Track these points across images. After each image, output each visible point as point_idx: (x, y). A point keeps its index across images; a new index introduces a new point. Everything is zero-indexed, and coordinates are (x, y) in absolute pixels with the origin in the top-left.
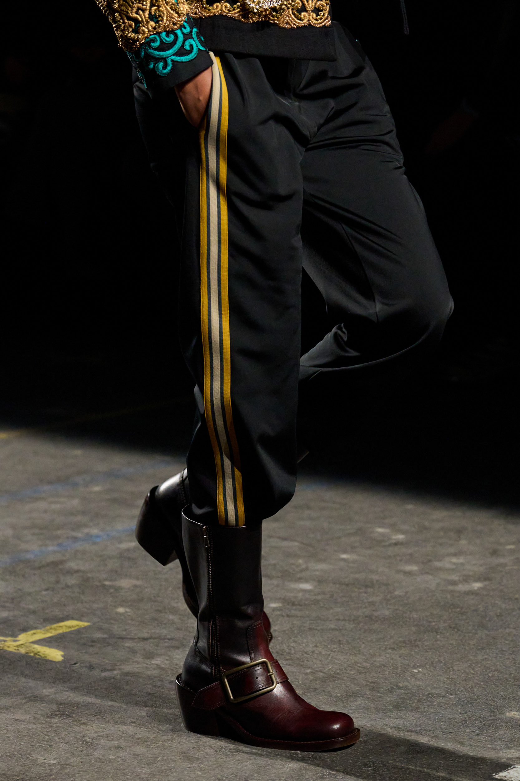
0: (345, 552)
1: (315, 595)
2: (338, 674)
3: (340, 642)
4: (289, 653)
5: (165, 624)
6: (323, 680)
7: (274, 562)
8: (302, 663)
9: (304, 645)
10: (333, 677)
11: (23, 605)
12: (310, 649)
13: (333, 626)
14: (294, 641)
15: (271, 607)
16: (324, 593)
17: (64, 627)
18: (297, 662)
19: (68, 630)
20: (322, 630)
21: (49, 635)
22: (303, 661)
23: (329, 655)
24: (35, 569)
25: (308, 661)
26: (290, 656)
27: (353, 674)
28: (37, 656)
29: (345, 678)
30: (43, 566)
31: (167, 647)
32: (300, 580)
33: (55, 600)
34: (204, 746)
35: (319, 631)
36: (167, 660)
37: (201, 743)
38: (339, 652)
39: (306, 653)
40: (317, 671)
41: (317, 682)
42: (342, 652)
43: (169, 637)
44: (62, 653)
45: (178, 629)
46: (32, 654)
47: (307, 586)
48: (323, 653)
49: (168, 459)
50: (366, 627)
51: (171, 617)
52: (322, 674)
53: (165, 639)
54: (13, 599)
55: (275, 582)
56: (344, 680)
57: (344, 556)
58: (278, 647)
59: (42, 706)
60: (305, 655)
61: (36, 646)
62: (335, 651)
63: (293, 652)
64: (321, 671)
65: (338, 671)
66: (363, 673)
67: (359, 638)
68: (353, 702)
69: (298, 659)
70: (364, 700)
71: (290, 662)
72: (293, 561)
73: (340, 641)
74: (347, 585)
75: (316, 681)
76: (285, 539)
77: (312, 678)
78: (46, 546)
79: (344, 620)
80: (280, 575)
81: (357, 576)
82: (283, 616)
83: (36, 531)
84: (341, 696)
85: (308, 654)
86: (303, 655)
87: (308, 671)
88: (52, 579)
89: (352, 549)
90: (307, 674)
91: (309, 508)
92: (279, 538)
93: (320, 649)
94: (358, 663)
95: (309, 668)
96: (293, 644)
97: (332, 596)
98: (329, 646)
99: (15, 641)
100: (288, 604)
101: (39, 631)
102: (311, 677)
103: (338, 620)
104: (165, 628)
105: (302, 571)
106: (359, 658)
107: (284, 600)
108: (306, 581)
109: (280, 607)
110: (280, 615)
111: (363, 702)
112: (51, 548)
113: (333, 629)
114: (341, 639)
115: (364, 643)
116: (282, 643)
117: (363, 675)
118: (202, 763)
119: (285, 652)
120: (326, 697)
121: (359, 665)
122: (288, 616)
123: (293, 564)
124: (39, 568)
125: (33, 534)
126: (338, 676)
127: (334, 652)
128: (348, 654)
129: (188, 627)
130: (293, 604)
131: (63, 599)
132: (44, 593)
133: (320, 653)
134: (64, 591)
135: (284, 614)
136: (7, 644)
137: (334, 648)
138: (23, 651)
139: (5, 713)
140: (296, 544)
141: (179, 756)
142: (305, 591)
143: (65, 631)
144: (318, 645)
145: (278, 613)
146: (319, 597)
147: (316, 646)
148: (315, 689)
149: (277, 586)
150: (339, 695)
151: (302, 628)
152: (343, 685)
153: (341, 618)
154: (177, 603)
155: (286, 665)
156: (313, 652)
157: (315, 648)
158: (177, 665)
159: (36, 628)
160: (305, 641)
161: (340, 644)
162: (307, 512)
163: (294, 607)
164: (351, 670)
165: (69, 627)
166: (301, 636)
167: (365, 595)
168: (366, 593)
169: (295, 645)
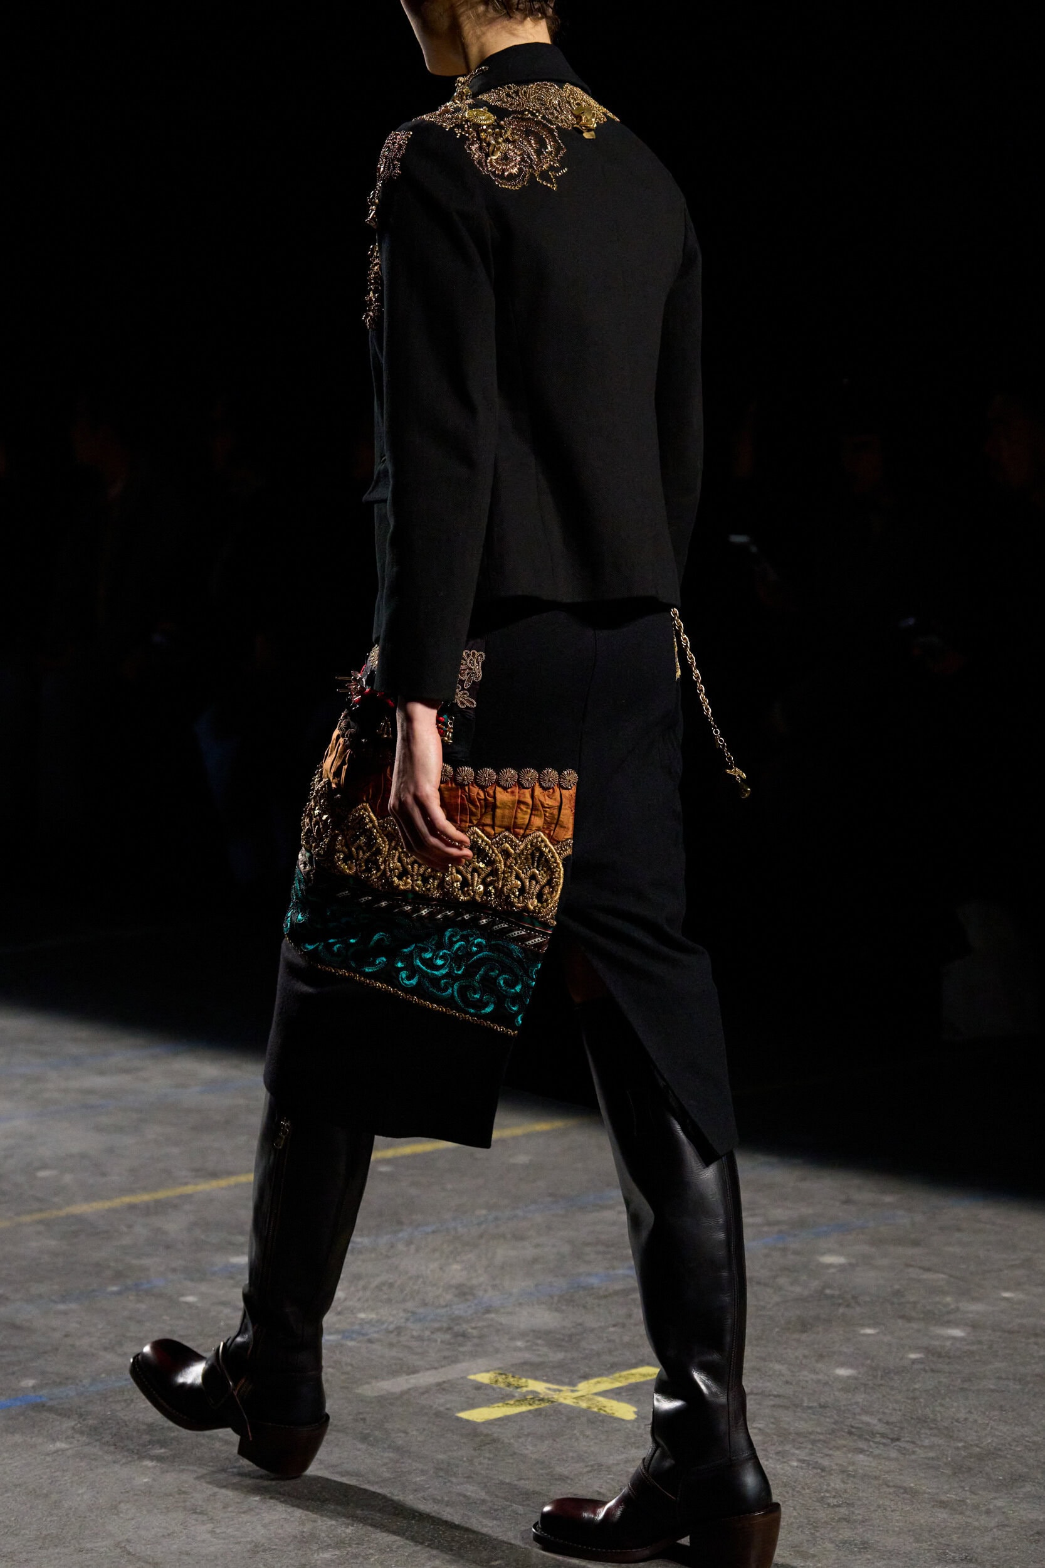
0: (1007, 1289)
1: (968, 1344)
2: (1000, 1450)
3: (1001, 1408)
4: (935, 1420)
5: (769, 1376)
6: (980, 1458)
7: (912, 1299)
8: (951, 1434)
9: (954, 1410)
10: (993, 1454)
11: (584, 1344)
12: (962, 1415)
13: (992, 1387)
14: (942, 1405)
15: (911, 1359)
16: (980, 1342)
17: (637, 1376)
18: (946, 1432)
19: (642, 1379)
20: (978, 1390)
21: (617, 1385)
22: (953, 1431)
23: (988, 1424)
24: (599, 1298)
25: (959, 1431)
26: (936, 1424)
27: (1020, 1451)
28: (602, 1412)
29: (1008, 1456)
30: (610, 1295)
31: (774, 1406)
32: (949, 1324)
33: (626, 1339)
34: (822, 1539)
35: (973, 1392)
36: (772, 1423)
37: (818, 1534)
38: (1000, 1420)
39: (957, 1421)
40: (971, 1445)
41: (972, 1460)
42: (1006, 1422)
43: (775, 1393)
44: (635, 1410)
45: (787, 1382)
46: (596, 1410)
47: (957, 1333)
48: (980, 1422)
49: (774, 1160)
50: (1037, 1390)
51: (777, 1367)
52: (978, 1449)
53: (770, 1395)
54: (570, 1336)
55: (915, 1325)
56: (1006, 1457)
57: (1007, 1295)
58: (920, 1412)
59: (609, 1479)
60: (956, 1423)
61: (601, 1399)
62: (996, 1419)
63: (939, 1419)
64: (977, 1446)
65: (1000, 1446)
66: (1033, 1450)
67: (1027, 1404)
68: (1021, 1487)
69: (947, 1428)
70: (1034, 1486)
71: (935, 1431)
72: (937, 1299)
73: (1001, 1406)
74: (1011, 1332)
75: (971, 1458)
76: (928, 1270)
77: (966, 1454)
78: (614, 1268)
79: (1008, 1379)
80: (922, 1316)
81: (1025, 1321)
82: (926, 1371)
83: (601, 1248)
84: (1005, 1479)
85: (959, 1422)
86: (952, 1423)
87: (960, 1445)
88: (623, 1311)
89: (1017, 1286)
90: (958, 1448)
91: (959, 1230)
92: (920, 1268)
93: (976, 1417)
94: (1027, 1437)
95: (961, 1441)
96: (938, 1409)
97: (990, 1347)
98: (987, 1413)
99: (573, 1391)
100: (933, 1355)
101: (605, 1379)
102: (963, 1453)
103: (999, 1378)
104: (769, 1381)
105: (949, 1313)
106: (1026, 1430)
107: (928, 1350)
108: (956, 1324)
109: (921, 1358)
110: (921, 1369)
111: (1033, 1488)
112: (620, 1272)
113: (992, 1391)
114: (1003, 1403)
115: (1033, 1410)
116: (926, 1406)
117: (1033, 1454)
118: (819, 1561)
119: (929, 1418)
120: (985, 1480)
121: (1027, 1439)
122: (932, 1371)
123: (938, 1303)
124: (605, 1297)
125: (598, 1253)
126: (999, 1453)
127: (994, 1421)
128: (1013, 1424)
129: (800, 1381)
130: (940, 1356)
131: (636, 1339)
132: (612, 1329)
133: (976, 1421)
134: (638, 1327)
135: (927, 1368)
136: (562, 1394)
137: (994, 1416)
138: (584, 1405)
139: (559, 1485)
140: (942, 1276)
141: (789, 1551)
142: (954, 1338)
143: (638, 1381)
144: (973, 1410)
145: (921, 1366)
146: (974, 1348)
147: (970, 1412)
148: (970, 1469)
149: (919, 1331)
150: (1001, 1478)
151: (951, 1388)
152: (1007, 1466)
153: (1004, 1376)
154: (785, 1348)
155: (931, 1435)
156: (966, 1419)
157: (968, 1416)
158: (785, 1429)
159: (601, 1375)
160: (955, 1404)
161: (1002, 1410)
162: (957, 1235)
163: (941, 1360)
164: (1017, 1446)
165: (644, 1375)
166: (950, 1398)
167: (1036, 1347)
168: (1036, 1344)
169: (942, 1410)
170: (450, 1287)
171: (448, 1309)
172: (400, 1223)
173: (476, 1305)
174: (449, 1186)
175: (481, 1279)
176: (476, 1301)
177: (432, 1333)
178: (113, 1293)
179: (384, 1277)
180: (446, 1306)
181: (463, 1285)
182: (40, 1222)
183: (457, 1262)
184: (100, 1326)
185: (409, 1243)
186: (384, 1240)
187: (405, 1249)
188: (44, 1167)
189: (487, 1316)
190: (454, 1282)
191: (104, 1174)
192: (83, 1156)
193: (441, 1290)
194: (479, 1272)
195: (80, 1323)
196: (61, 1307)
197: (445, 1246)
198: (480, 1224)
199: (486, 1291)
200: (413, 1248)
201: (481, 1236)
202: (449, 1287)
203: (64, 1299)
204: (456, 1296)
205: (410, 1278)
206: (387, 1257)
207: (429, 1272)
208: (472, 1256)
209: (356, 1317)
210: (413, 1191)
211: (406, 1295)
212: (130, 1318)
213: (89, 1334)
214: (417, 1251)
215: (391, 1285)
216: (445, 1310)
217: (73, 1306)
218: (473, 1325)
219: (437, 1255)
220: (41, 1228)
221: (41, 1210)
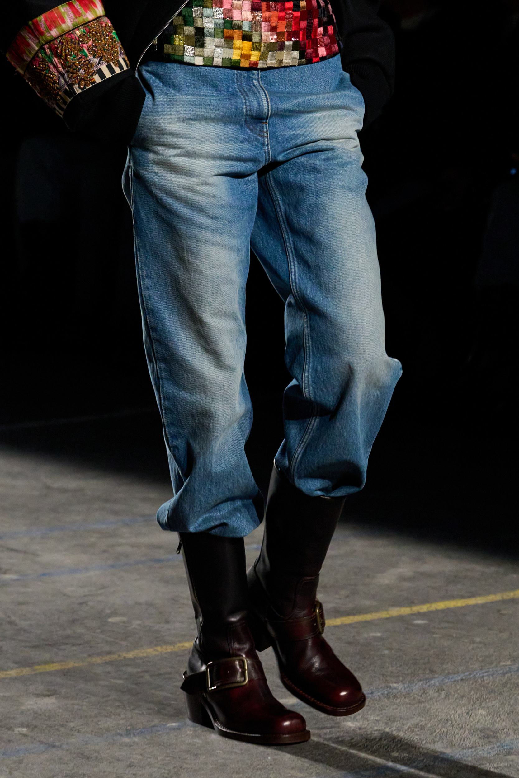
170: (477, 729)
171: (473, 750)
172: (432, 671)
173: (498, 747)
174: (478, 639)
175: (504, 724)
176: (498, 744)
177: (458, 771)
178: (174, 729)
179: (416, 720)
180: (472, 748)
181: (488, 729)
182: (110, 663)
183: (483, 708)
184: (159, 758)
185: (440, 690)
186: (417, 687)
187: (436, 695)
188: (114, 613)
189: (510, 757)
190: (479, 726)
191: (167, 622)
192: (150, 604)
193: (467, 732)
194: (502, 717)
195: (141, 755)
196: (126, 740)
197: (472, 693)
198: (504, 674)
199: (508, 735)
200: (443, 694)
201: (505, 685)
202: (474, 731)
203: (128, 733)
204: (480, 738)
205: (440, 721)
206: (420, 702)
207: (457, 715)
208: (496, 703)
209: (390, 755)
210: (446, 643)
211: (436, 736)
212: (187, 752)
213: (150, 765)
214: (447, 696)
215: (422, 728)
216: (470, 750)
217: (136, 739)
218: (495, 765)
219: (465, 701)
220: (109, 668)
221: (109, 653)
